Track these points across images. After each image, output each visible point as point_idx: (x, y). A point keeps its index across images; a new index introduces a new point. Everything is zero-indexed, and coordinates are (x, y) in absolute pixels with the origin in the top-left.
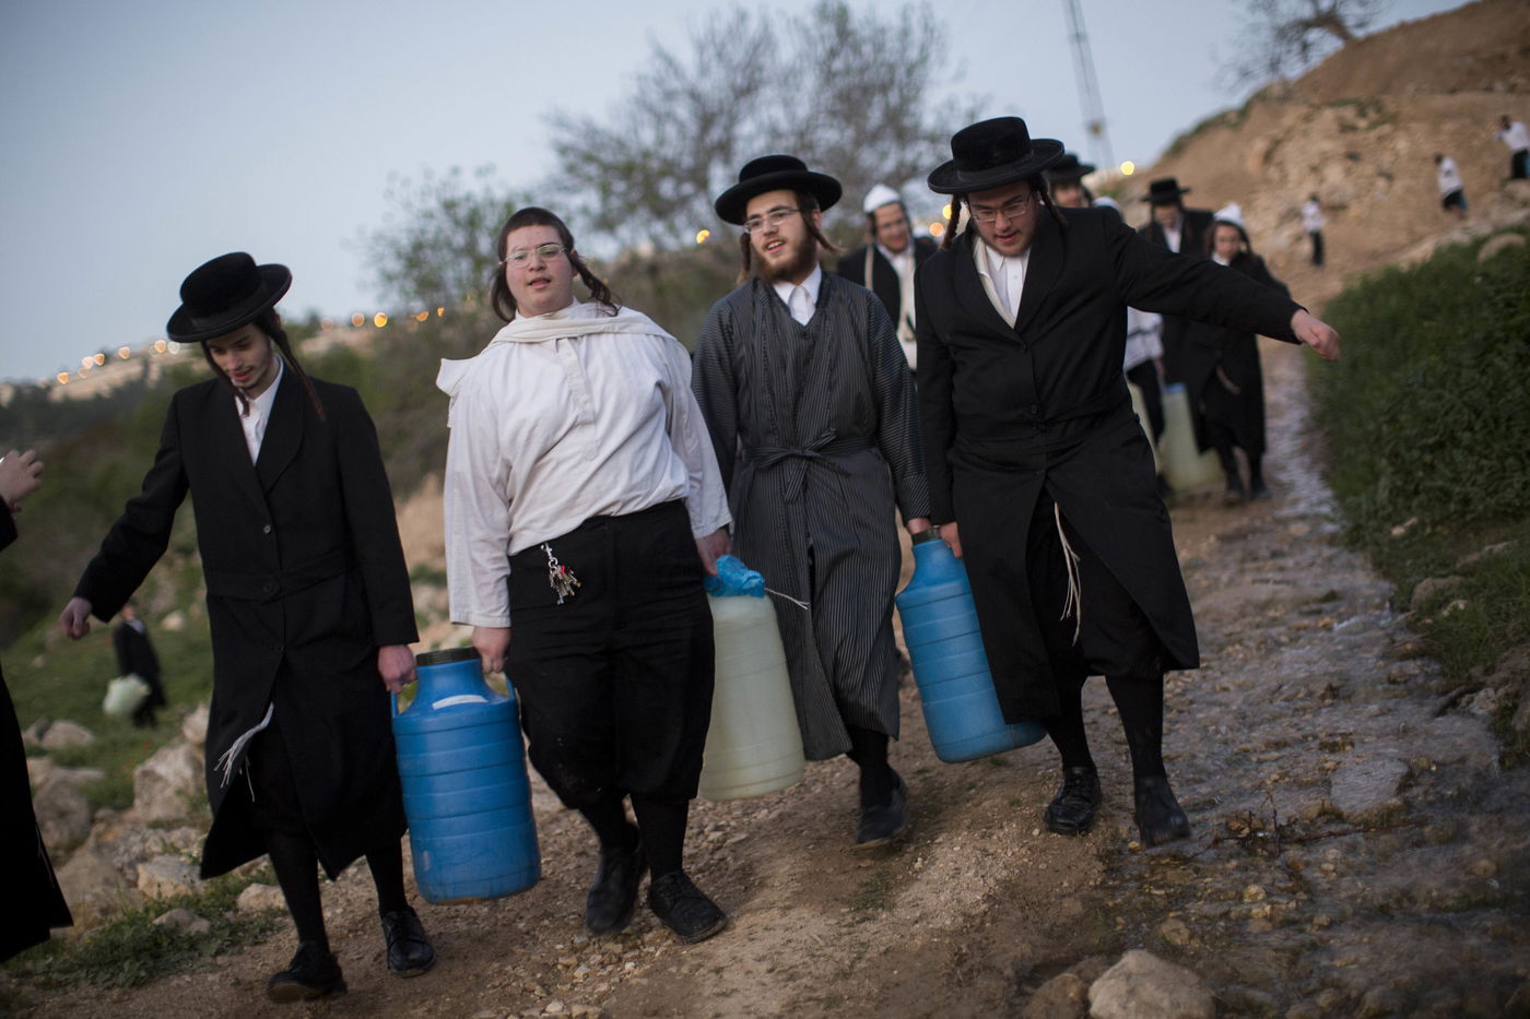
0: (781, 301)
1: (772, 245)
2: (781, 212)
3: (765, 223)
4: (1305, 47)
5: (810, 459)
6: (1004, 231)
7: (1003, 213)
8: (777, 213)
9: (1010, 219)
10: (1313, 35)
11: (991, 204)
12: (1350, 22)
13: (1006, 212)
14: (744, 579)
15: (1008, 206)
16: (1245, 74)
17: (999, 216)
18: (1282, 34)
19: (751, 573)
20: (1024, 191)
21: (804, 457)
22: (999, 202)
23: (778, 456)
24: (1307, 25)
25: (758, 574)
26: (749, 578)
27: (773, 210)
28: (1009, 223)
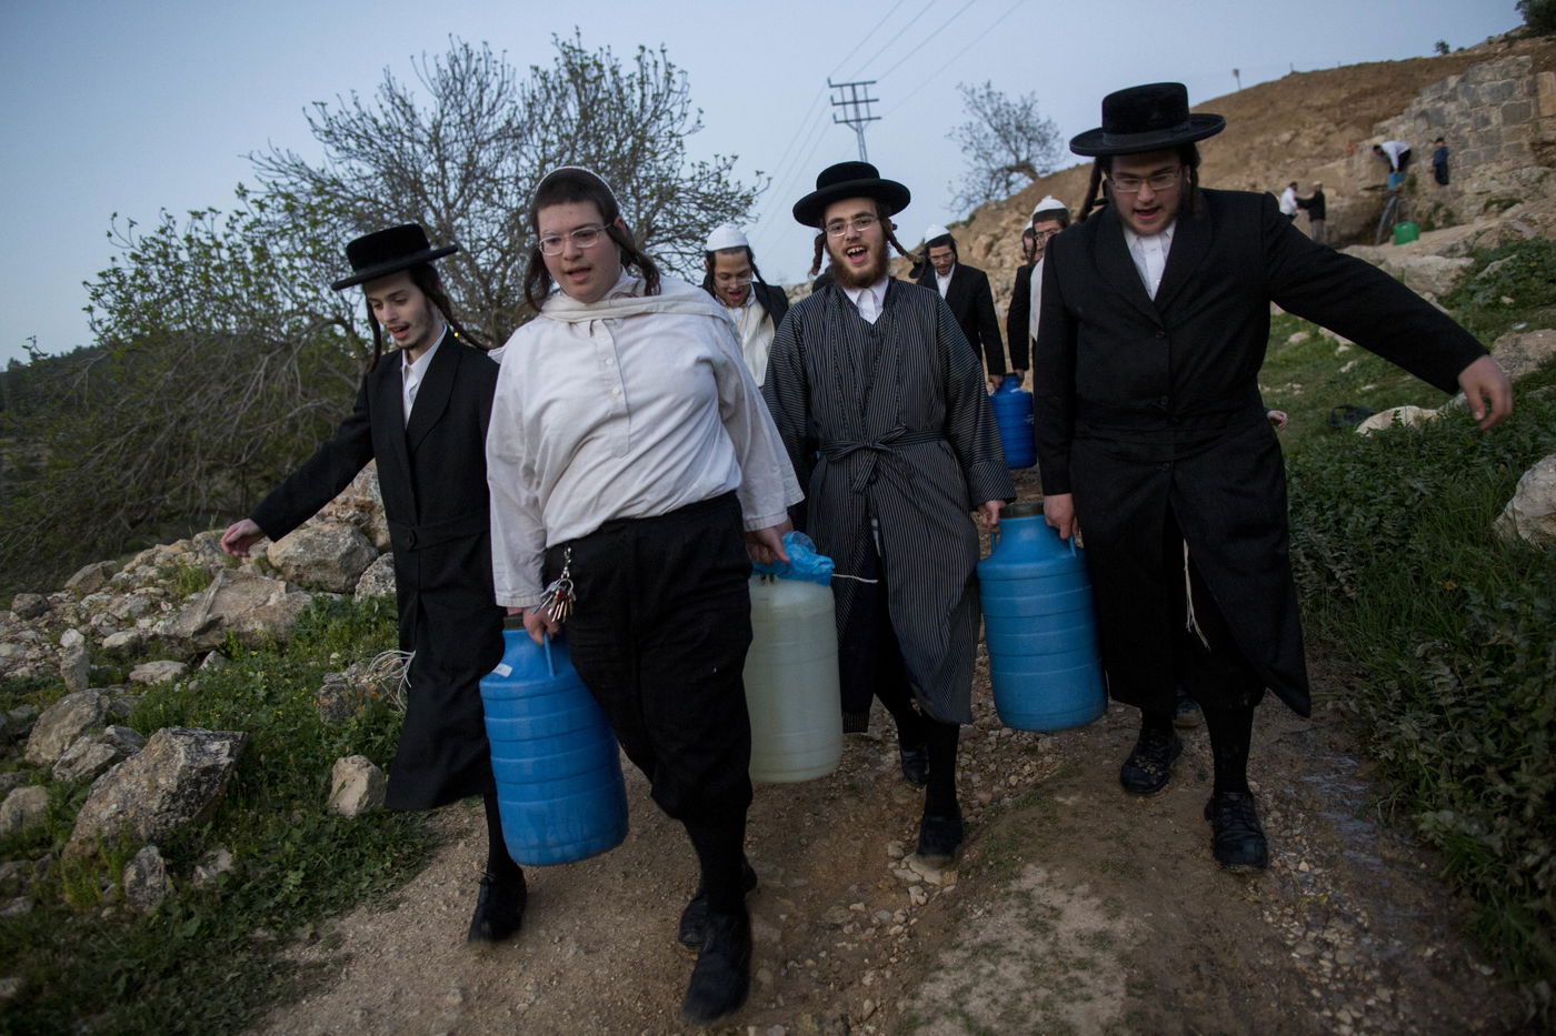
0: (850, 302)
1: (853, 250)
2: (863, 218)
3: (850, 228)
4: (1009, 184)
5: (879, 451)
6: (1146, 204)
7: (1148, 183)
8: (860, 219)
9: (1155, 191)
10: (1014, 177)
11: (1138, 171)
12: (1039, 169)
13: (1152, 183)
14: (816, 563)
15: (1156, 177)
16: (969, 201)
17: (1144, 186)
18: (993, 175)
19: (822, 559)
20: (1174, 163)
21: (873, 450)
22: (1148, 170)
23: (850, 449)
24: (1011, 170)
25: (829, 560)
26: (821, 563)
27: (858, 216)
28: (1153, 196)
